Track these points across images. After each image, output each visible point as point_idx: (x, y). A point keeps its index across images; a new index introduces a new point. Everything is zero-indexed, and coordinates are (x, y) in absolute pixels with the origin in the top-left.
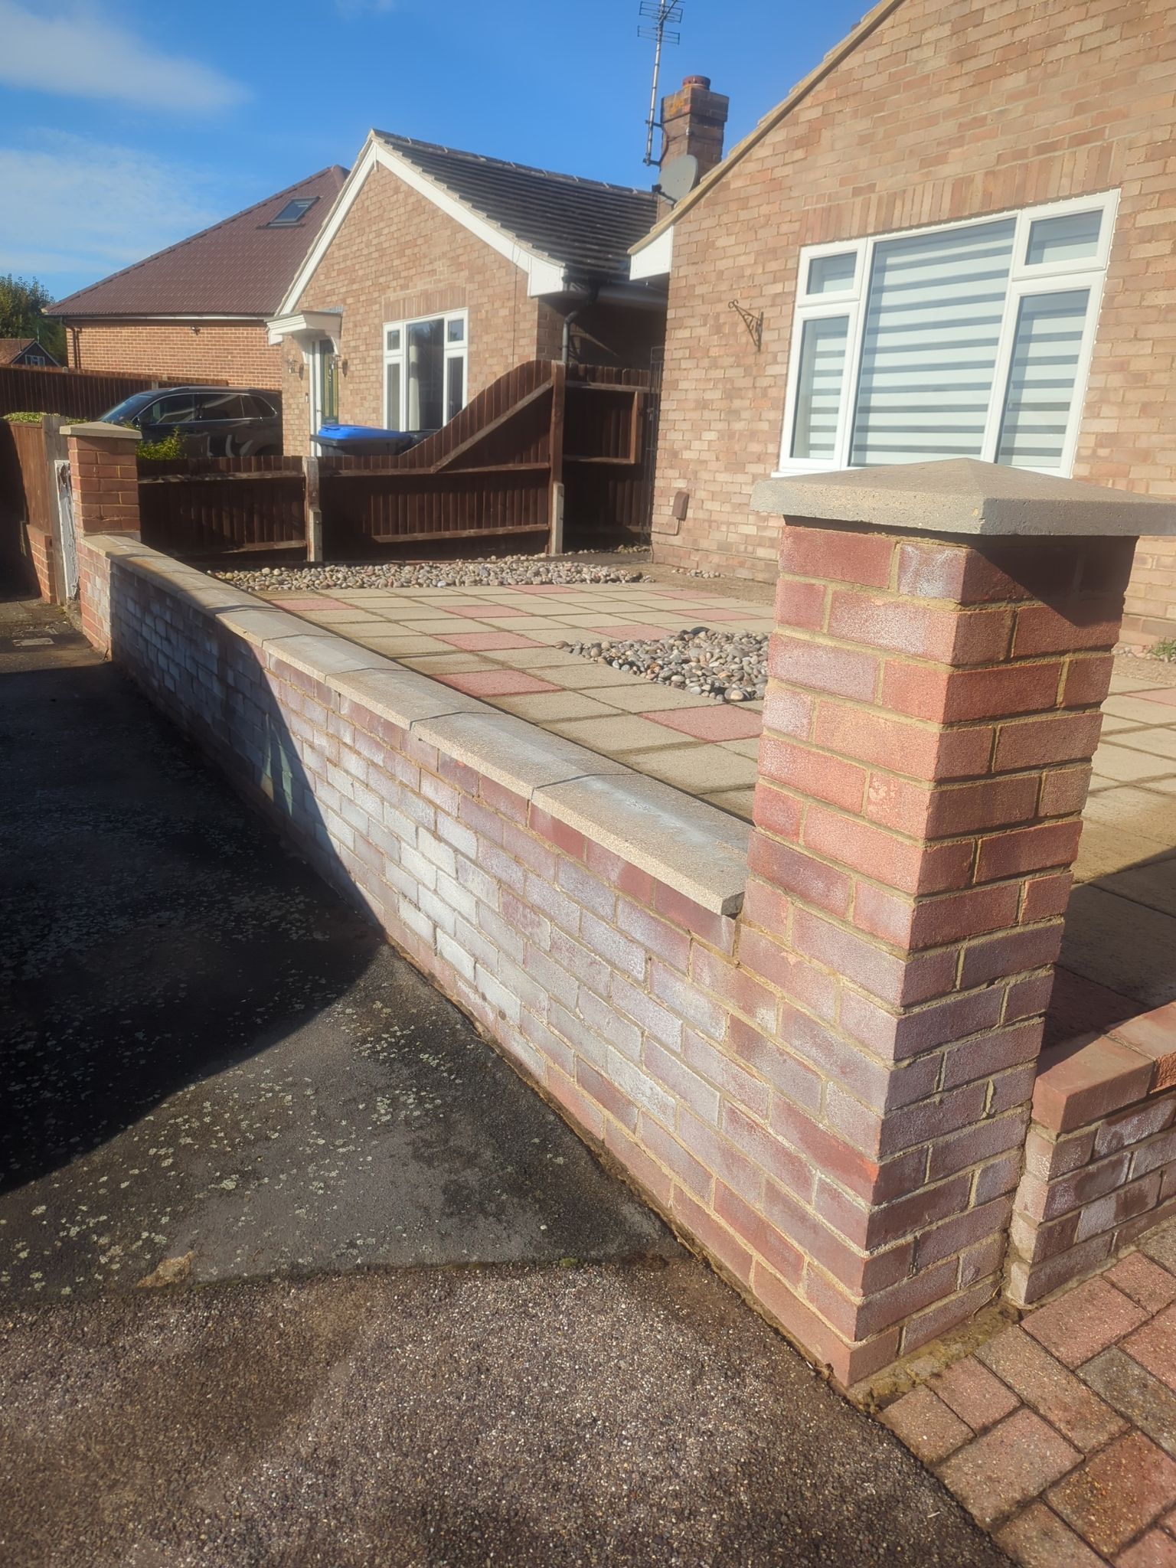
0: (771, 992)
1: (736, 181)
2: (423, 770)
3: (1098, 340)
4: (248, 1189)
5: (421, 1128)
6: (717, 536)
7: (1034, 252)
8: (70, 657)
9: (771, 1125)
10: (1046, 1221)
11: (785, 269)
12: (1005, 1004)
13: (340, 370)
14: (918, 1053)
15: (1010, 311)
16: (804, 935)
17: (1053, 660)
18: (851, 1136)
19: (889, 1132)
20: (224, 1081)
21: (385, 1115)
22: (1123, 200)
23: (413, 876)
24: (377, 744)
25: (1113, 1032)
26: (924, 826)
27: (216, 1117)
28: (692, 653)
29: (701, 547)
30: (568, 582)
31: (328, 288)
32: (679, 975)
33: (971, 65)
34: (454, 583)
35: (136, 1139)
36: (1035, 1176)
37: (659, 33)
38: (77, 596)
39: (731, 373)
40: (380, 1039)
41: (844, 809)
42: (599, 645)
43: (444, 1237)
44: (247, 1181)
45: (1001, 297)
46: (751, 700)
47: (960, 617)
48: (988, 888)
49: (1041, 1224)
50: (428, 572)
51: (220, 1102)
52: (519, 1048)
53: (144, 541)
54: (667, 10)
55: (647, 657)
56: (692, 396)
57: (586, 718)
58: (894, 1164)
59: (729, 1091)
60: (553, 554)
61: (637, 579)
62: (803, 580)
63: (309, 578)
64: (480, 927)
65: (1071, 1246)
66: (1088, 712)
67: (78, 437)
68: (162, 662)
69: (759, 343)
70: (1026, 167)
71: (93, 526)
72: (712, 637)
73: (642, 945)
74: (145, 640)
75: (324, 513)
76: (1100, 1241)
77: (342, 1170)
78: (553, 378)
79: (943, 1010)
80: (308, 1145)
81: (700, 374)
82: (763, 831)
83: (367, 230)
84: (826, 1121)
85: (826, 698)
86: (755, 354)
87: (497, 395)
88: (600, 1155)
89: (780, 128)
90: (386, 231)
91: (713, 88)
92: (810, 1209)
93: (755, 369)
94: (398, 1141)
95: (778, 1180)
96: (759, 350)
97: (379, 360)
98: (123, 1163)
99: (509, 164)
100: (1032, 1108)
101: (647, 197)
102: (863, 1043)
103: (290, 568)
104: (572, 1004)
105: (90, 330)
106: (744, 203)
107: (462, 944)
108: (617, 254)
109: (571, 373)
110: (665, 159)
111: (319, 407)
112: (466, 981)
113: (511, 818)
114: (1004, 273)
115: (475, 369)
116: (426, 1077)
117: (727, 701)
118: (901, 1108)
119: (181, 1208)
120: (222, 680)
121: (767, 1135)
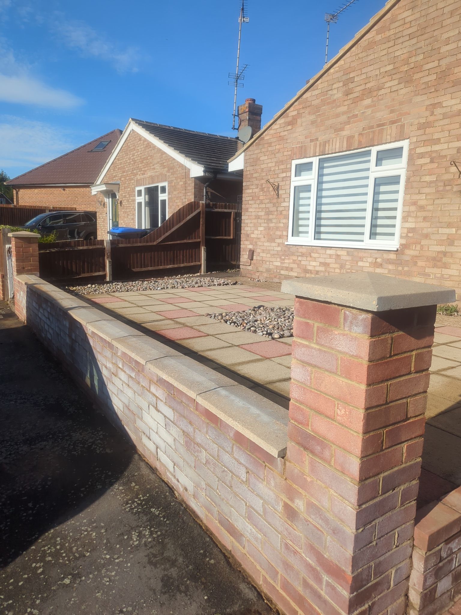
0: (300, 493)
1: (267, 137)
2: (151, 381)
3: (405, 194)
4: (75, 583)
5: (152, 547)
6: (265, 266)
7: (379, 161)
8: (10, 323)
9: (304, 553)
10: (424, 591)
11: (286, 168)
12: (400, 498)
13: (119, 204)
14: (366, 525)
15: (371, 183)
16: (313, 469)
17: (409, 354)
18: (339, 562)
19: (355, 561)
20: (66, 527)
21: (136, 541)
22: (410, 143)
23: (148, 425)
24: (133, 369)
25: (444, 500)
26: (362, 428)
27: (62, 546)
28: (258, 317)
29: (260, 270)
30: (209, 286)
31: (114, 174)
32: (260, 480)
33: (351, 96)
34: (164, 288)
35: (27, 559)
36: (417, 571)
37: (236, 84)
38: (13, 297)
39: (268, 205)
40: (134, 502)
41: (327, 416)
42: (221, 314)
43: (162, 605)
44: (75, 579)
45: (367, 178)
46: (282, 338)
47: (371, 342)
48: (390, 450)
49: (422, 592)
50: (154, 284)
51: (64, 538)
52: (193, 504)
53: (40, 277)
54: (239, 76)
55: (241, 319)
56: (253, 214)
57: (218, 349)
58: (358, 575)
59: (284, 535)
60: (202, 273)
61: (235, 284)
62: (304, 320)
63: (106, 288)
64: (176, 450)
65: (434, 599)
66: (424, 373)
67: (15, 237)
68: (46, 327)
69: (278, 195)
70: (374, 132)
71: (20, 271)
72: (265, 309)
73: (244, 466)
74: (40, 318)
75: (113, 263)
76: (446, 595)
77: (117, 571)
78: (201, 208)
79: (375, 505)
80: (102, 558)
81: (257, 206)
82: (293, 422)
83: (129, 153)
84: (327, 554)
85: (317, 369)
86: (277, 198)
87: (179, 215)
88: (229, 558)
89: (282, 118)
90: (136, 154)
91: (256, 103)
92: (323, 593)
93: (277, 204)
94: (142, 555)
95: (307, 578)
96: (278, 197)
97: (134, 200)
98: (20, 572)
99: (182, 129)
100: (414, 540)
101: (234, 140)
102: (341, 520)
103: (99, 284)
104: (215, 488)
105: (23, 190)
106: (270, 144)
107: (168, 457)
108: (223, 161)
109: (207, 206)
110: (240, 127)
111: (111, 218)
112: (170, 472)
113: (188, 405)
114: (368, 169)
115: (171, 204)
116: (154, 521)
117: (273, 339)
118: (360, 550)
119: (45, 595)
120: (70, 336)
121: (302, 557)
